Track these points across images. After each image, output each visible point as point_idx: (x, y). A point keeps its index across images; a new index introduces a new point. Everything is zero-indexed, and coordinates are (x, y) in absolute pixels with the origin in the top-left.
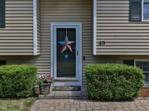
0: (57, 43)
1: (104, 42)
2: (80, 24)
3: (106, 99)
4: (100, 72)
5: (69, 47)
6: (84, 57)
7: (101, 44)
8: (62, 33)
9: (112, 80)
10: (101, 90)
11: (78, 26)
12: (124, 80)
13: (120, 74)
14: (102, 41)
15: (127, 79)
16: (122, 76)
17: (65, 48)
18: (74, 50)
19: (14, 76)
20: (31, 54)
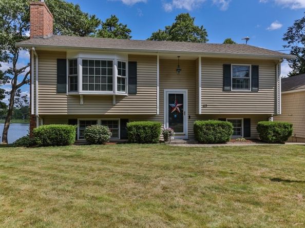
0: (169, 105)
1: (207, 105)
2: (187, 91)
3: (210, 142)
4: (207, 125)
5: (178, 108)
6: (189, 117)
7: (204, 106)
8: (172, 97)
9: (214, 129)
10: (207, 136)
11: (185, 92)
12: (221, 129)
13: (219, 126)
14: (205, 104)
15: (223, 128)
16: (220, 127)
17: (175, 109)
18: (182, 111)
19: (153, 128)
20: (155, 113)
